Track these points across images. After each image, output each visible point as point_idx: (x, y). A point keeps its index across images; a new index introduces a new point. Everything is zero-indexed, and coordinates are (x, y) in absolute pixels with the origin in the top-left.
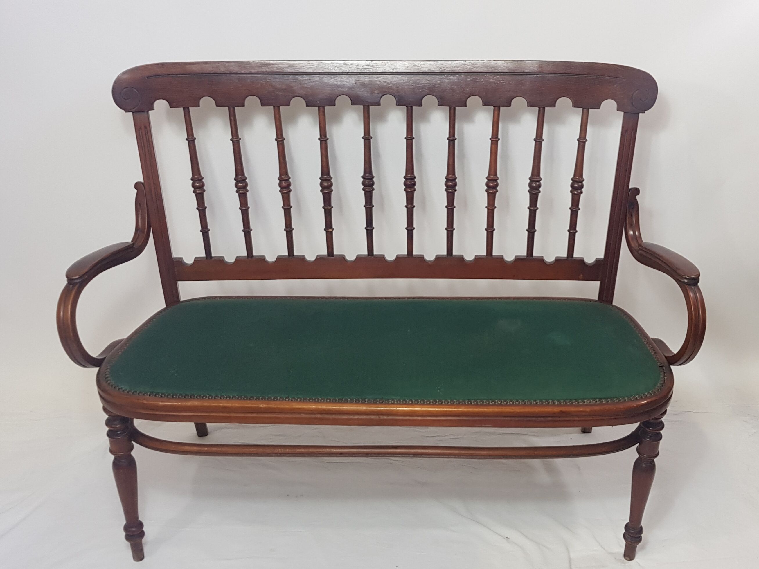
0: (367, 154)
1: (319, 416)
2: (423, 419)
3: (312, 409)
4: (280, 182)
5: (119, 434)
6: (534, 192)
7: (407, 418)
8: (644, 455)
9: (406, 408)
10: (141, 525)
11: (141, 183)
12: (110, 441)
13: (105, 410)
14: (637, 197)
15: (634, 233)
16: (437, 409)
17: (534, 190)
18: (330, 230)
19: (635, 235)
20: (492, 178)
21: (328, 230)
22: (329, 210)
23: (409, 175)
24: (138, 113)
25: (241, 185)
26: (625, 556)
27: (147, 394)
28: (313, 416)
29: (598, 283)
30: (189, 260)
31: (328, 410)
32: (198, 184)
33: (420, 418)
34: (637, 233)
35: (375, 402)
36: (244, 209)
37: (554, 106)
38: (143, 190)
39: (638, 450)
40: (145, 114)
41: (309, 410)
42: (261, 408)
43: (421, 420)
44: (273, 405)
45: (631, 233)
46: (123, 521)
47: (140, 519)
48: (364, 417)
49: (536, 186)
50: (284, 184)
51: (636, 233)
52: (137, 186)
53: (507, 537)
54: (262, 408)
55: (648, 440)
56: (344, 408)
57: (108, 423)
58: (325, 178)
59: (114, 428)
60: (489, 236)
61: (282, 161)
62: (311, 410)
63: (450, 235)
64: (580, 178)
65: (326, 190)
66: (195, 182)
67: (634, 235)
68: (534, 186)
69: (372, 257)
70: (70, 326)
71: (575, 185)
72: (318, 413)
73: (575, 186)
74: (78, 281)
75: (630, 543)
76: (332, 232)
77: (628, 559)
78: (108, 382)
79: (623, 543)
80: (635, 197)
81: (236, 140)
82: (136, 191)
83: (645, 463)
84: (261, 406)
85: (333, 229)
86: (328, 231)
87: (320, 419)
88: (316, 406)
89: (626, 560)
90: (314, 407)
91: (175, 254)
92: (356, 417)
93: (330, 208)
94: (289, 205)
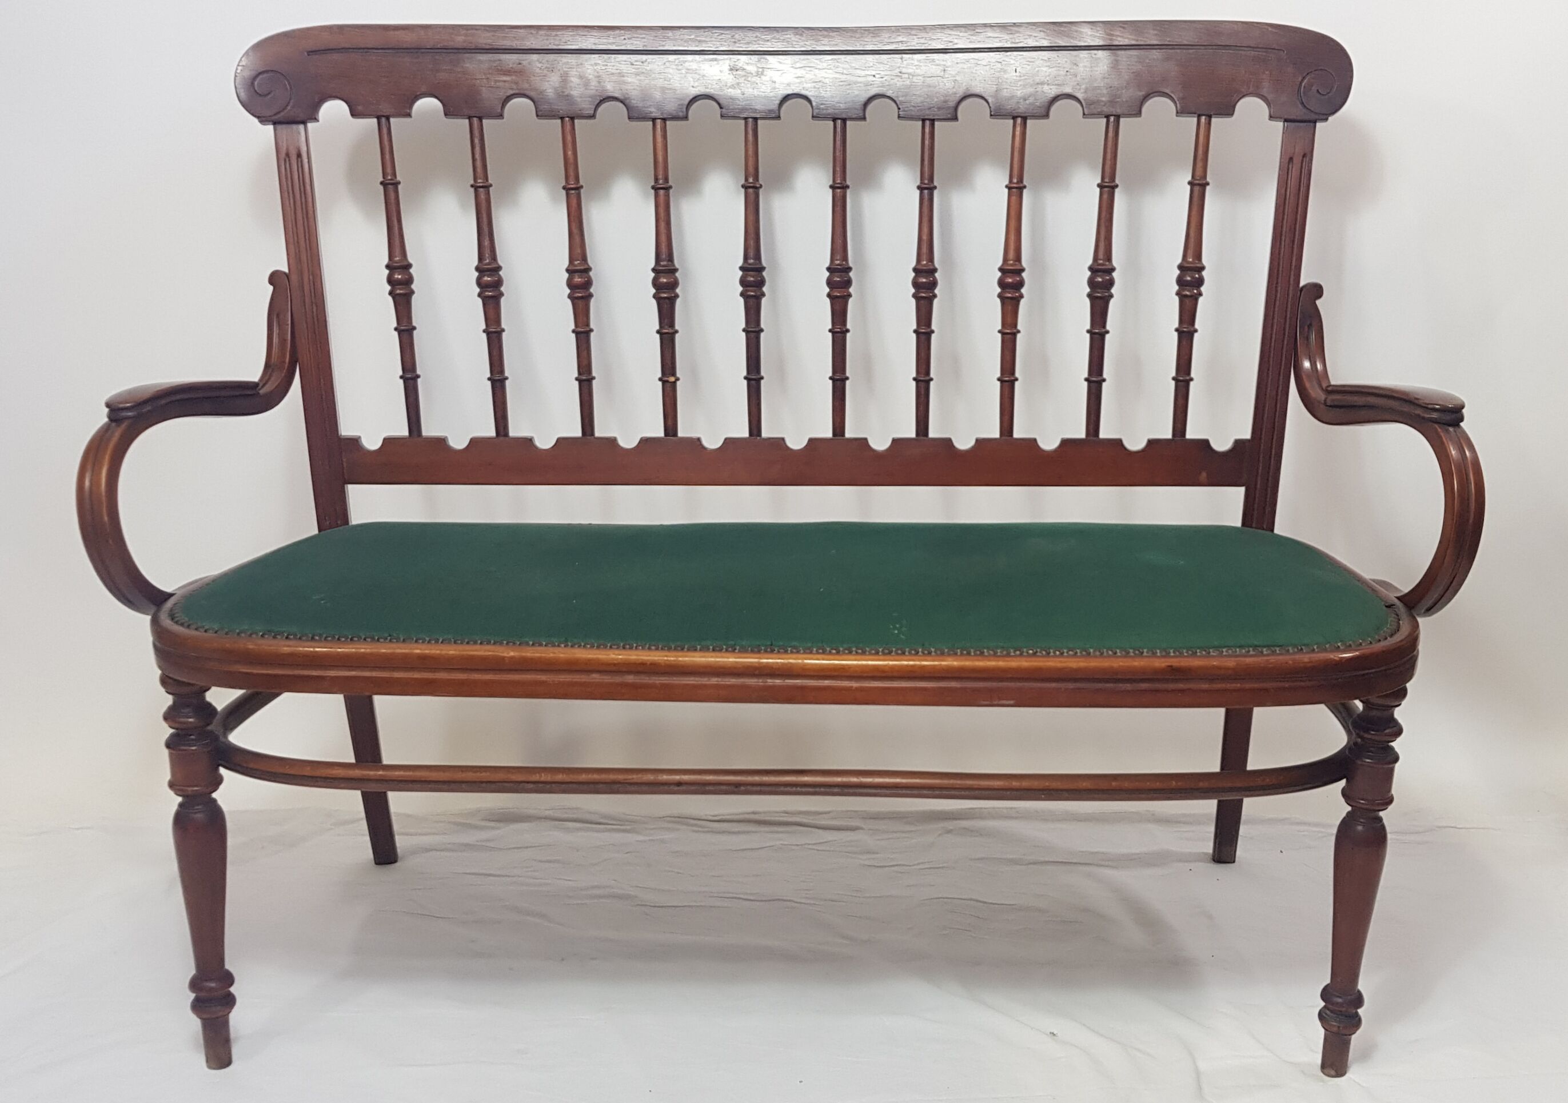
0: (751, 218)
1: (630, 679)
2: (861, 687)
3: (616, 662)
4: (569, 277)
5: (193, 740)
6: (1099, 295)
7: (827, 683)
8: (1359, 799)
9: (823, 660)
10: (229, 979)
11: (285, 273)
12: (171, 755)
13: (165, 681)
14: (1318, 302)
15: (1313, 364)
16: (891, 663)
17: (1099, 290)
18: (672, 379)
19: (1314, 369)
20: (1011, 265)
21: (666, 379)
22: (669, 335)
23: (838, 262)
24: (284, 126)
25: (489, 279)
26: (1323, 1067)
27: (257, 634)
28: (618, 679)
29: (1242, 490)
30: (372, 443)
31: (651, 664)
32: (400, 277)
33: (854, 684)
34: (1319, 366)
35: (756, 650)
36: (494, 330)
37: (1139, 114)
38: (286, 285)
39: (1345, 793)
40: (301, 127)
41: (609, 664)
42: (504, 658)
43: (857, 689)
44: (532, 652)
45: (1307, 364)
46: (190, 970)
47: (228, 966)
48: (733, 681)
49: (1103, 281)
50: (577, 280)
51: (1316, 365)
52: (275, 278)
53: (1052, 1031)
54: (506, 658)
55: (1368, 760)
56: (687, 659)
57: (169, 716)
58: (663, 266)
59: (181, 723)
60: (1006, 393)
61: (575, 231)
62: (615, 665)
63: (923, 392)
64: (1197, 262)
65: (664, 293)
66: (395, 270)
67: (1312, 368)
68: (1099, 282)
69: (758, 438)
70: (104, 499)
71: (1186, 277)
72: (629, 672)
73: (1185, 279)
74: (130, 414)
75: (1335, 1029)
76: (674, 384)
77: (1333, 1073)
78: (176, 619)
79: (1319, 1033)
80: (1315, 303)
81: (481, 184)
82: (271, 288)
83: (1361, 822)
84: (505, 655)
85: (678, 379)
86: (667, 381)
87: (634, 686)
88: (626, 655)
89: (1329, 1076)
90: (620, 657)
91: (346, 429)
92: (714, 681)
93: (671, 331)
94: (588, 325)
